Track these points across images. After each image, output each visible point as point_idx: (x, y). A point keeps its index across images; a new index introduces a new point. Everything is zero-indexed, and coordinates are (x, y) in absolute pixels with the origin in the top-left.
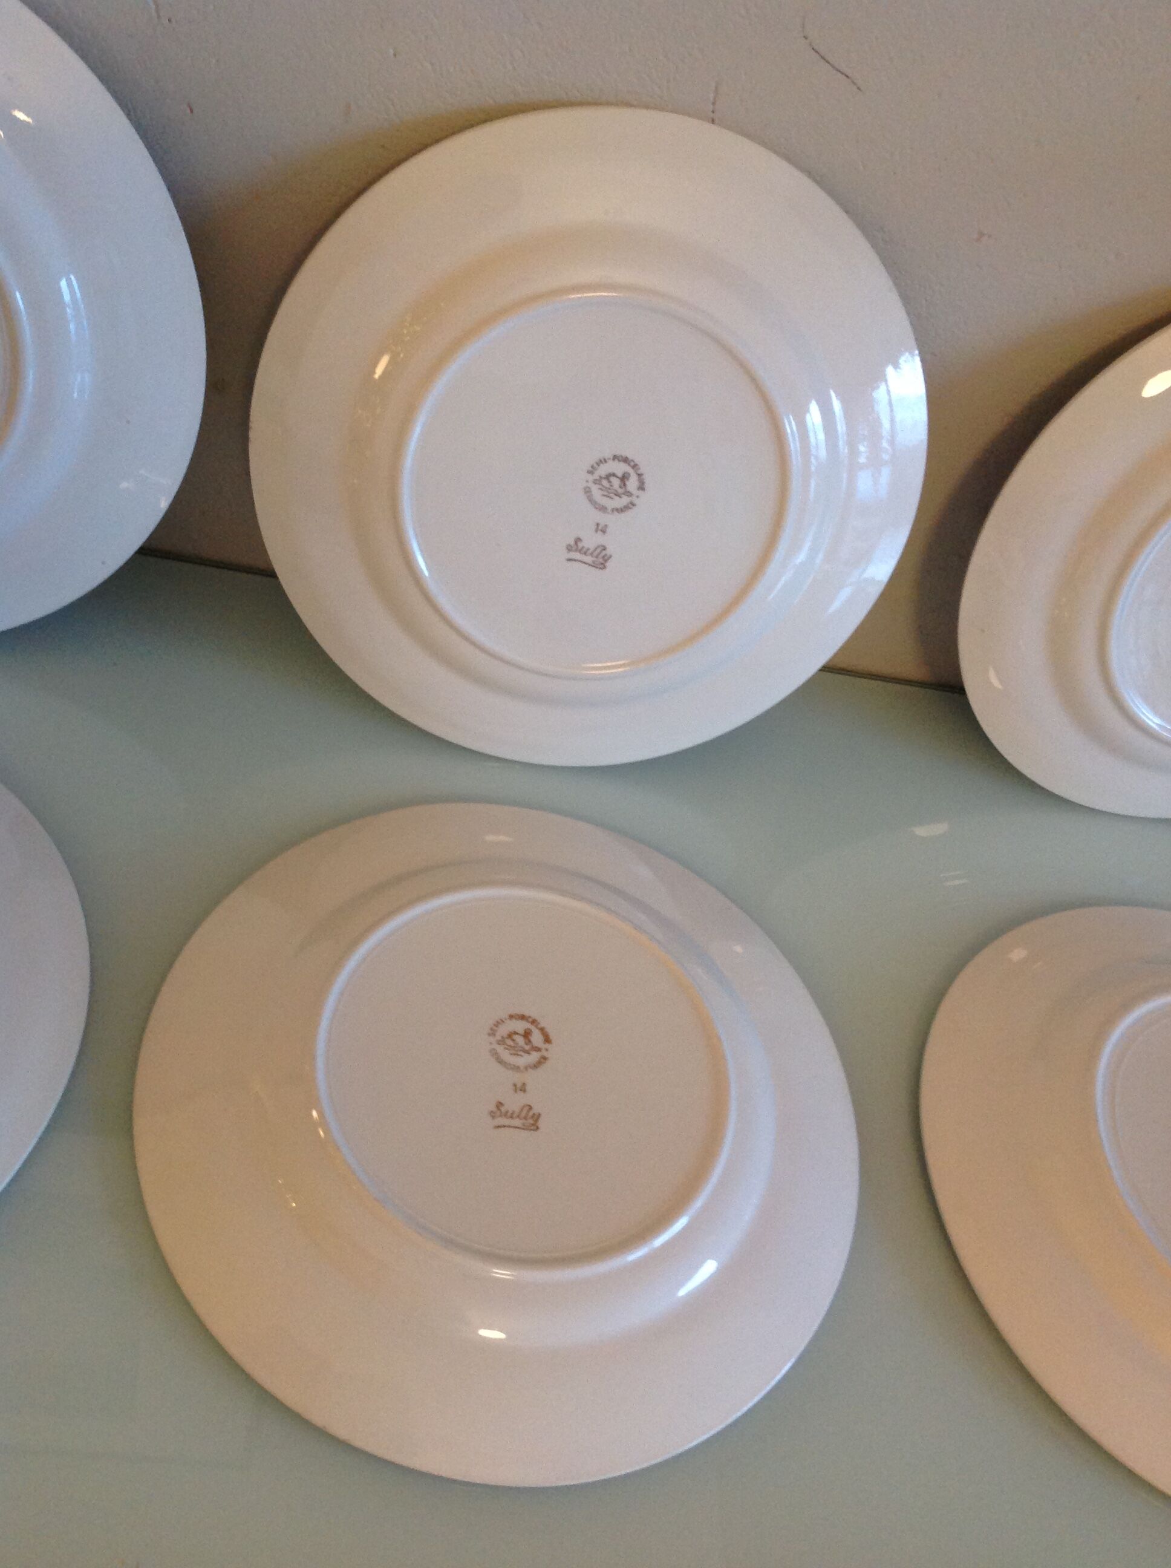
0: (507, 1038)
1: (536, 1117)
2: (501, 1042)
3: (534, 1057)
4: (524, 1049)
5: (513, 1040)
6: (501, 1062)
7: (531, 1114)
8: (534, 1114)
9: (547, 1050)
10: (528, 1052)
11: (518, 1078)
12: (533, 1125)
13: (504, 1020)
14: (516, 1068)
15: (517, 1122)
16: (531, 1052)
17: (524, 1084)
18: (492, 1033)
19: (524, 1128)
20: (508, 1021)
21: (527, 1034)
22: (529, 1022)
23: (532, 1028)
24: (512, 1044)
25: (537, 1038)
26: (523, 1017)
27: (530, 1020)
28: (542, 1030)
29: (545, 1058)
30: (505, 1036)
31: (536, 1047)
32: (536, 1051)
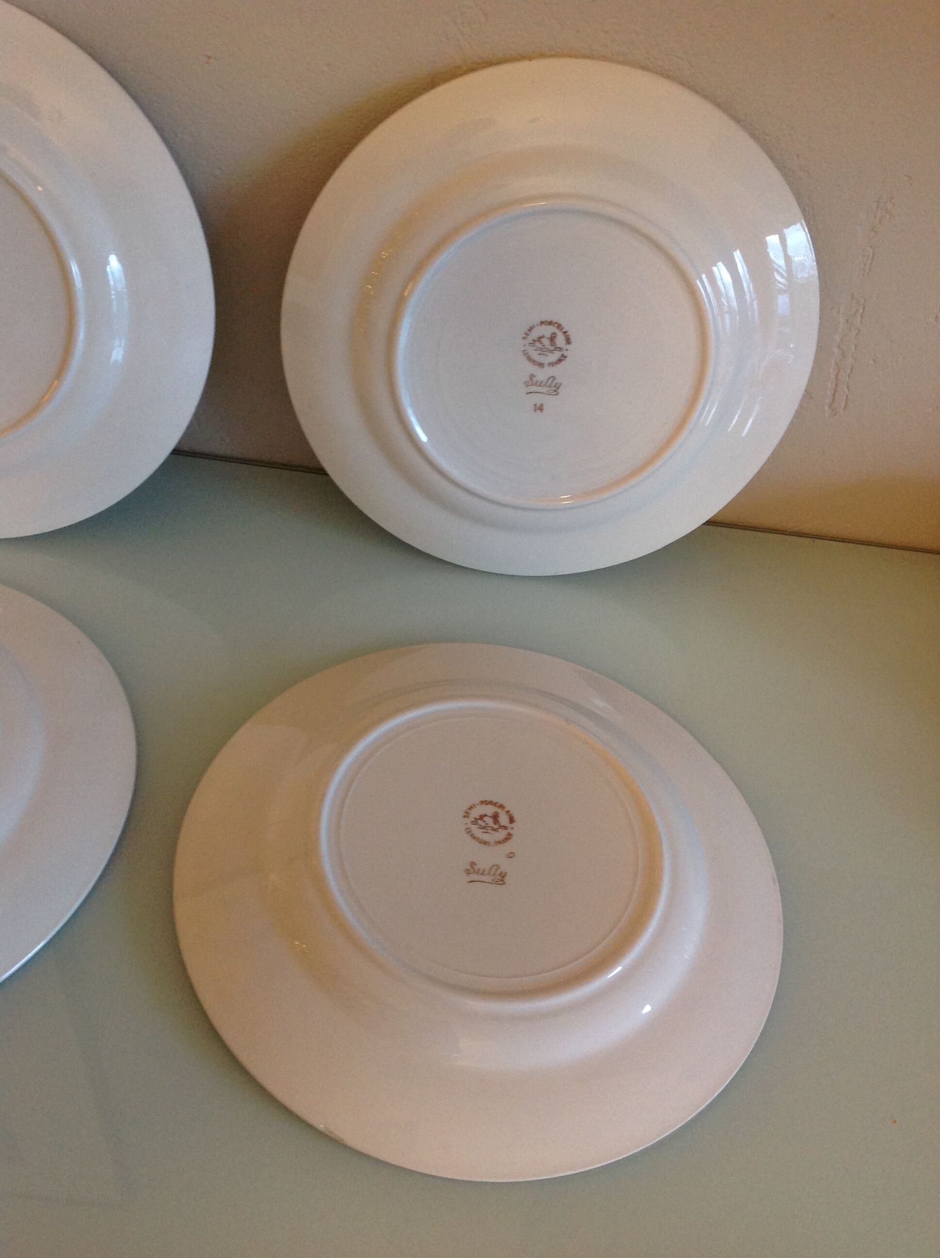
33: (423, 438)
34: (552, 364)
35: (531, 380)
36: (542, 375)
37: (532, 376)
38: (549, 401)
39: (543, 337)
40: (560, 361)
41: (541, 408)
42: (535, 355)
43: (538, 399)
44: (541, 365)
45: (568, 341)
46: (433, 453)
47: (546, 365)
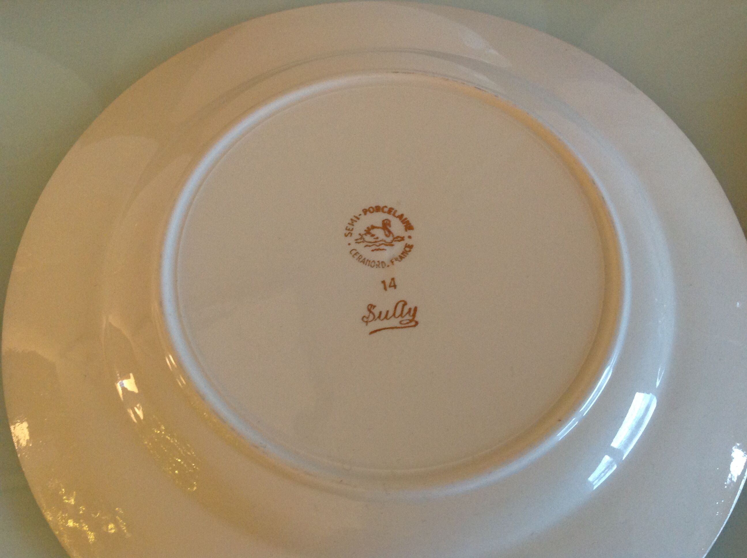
0: (365, 234)
1: (412, 312)
2: (360, 240)
3: (399, 247)
4: (385, 241)
5: (373, 235)
6: (364, 262)
7: (406, 310)
8: (410, 309)
9: (410, 237)
10: (391, 244)
11: (385, 274)
12: (411, 321)
13: (359, 217)
14: (382, 264)
15: (394, 322)
16: (394, 243)
17: (393, 279)
18: (349, 232)
19: (403, 326)
20: (363, 217)
21: (386, 226)
22: (385, 212)
23: (390, 217)
24: (372, 239)
25: (397, 228)
26: (378, 209)
27: (386, 210)
28: (401, 217)
29: (411, 247)
30: (363, 232)
31: (398, 237)
32: (399, 241)
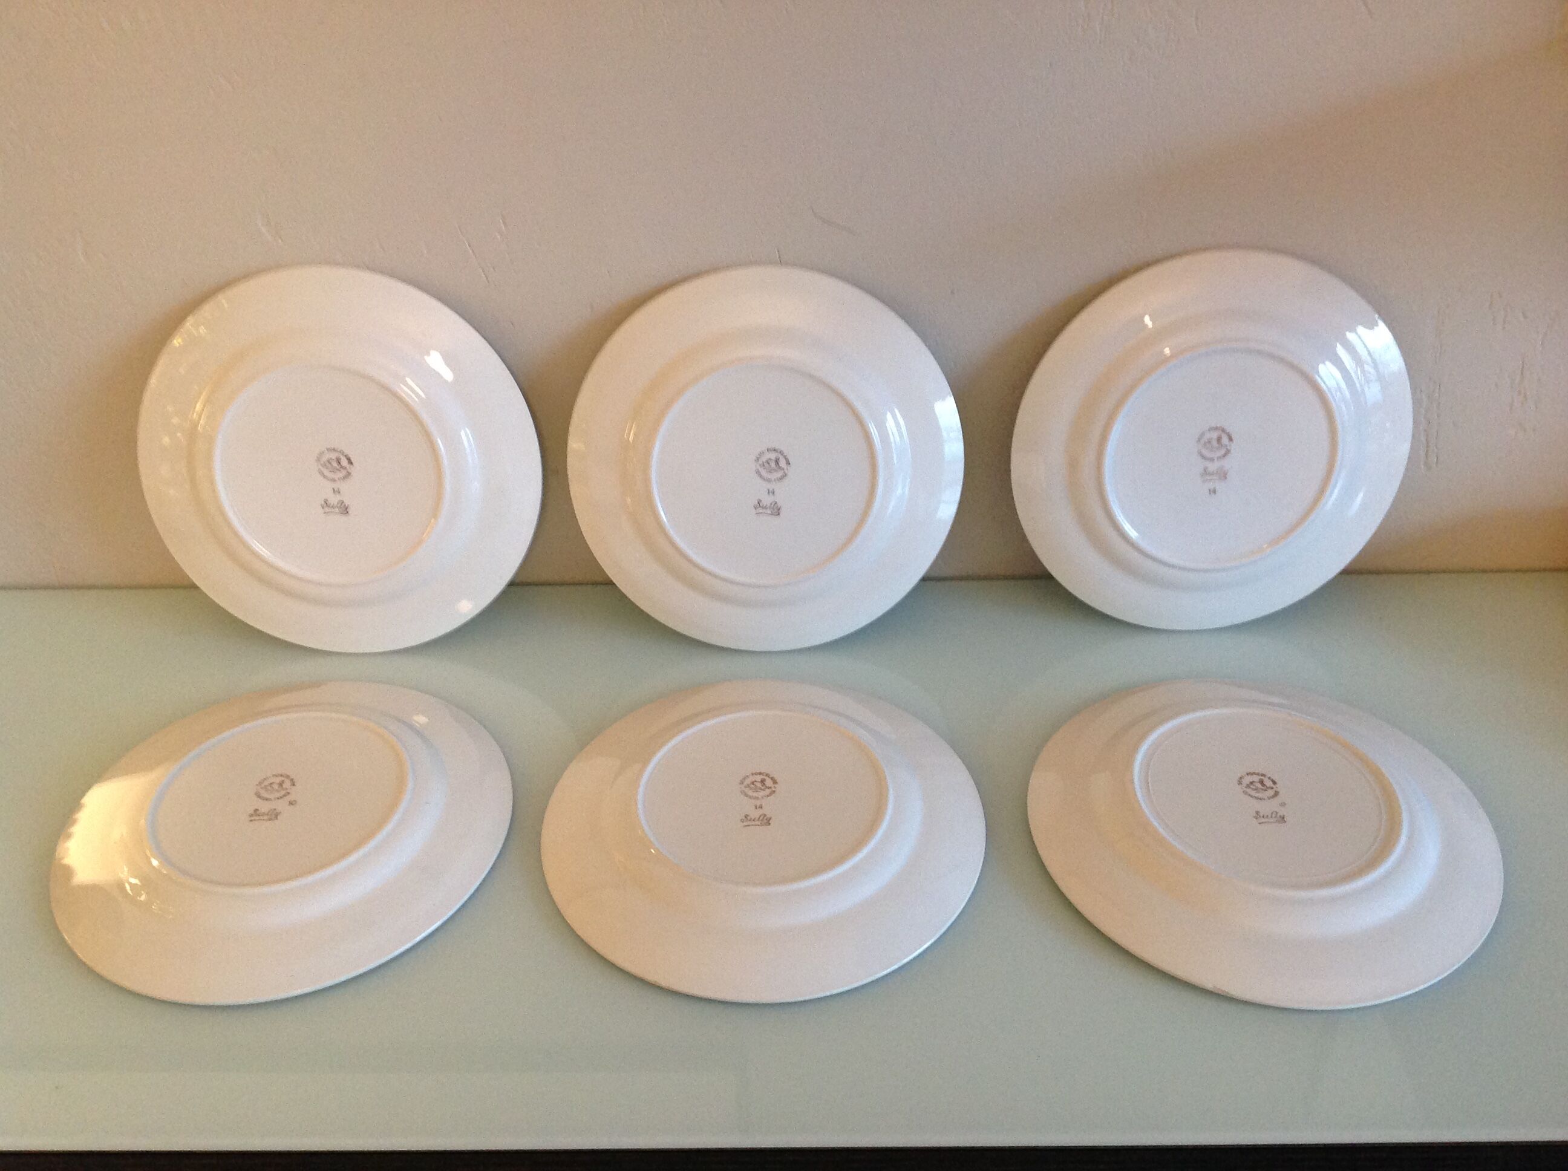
1: (768, 819)
2: (747, 786)
4: (761, 788)
10: (764, 790)
12: (767, 823)
13: (748, 777)
15: (758, 823)
17: (761, 805)
18: (742, 783)
19: (762, 825)
20: (751, 777)
21: (763, 781)
23: (766, 778)
25: (768, 782)
26: (760, 773)
27: (764, 774)
28: (772, 778)
29: (774, 791)
30: (749, 784)
31: (768, 787)
33: (1133, 533)
34: (1219, 458)
35: (1206, 472)
36: (1212, 467)
37: (1205, 469)
38: (1219, 486)
39: (1212, 439)
40: (1225, 455)
41: (1214, 492)
42: (1205, 452)
43: (1211, 485)
44: (1212, 460)
45: (1231, 439)
46: (1144, 545)
47: (1216, 460)
